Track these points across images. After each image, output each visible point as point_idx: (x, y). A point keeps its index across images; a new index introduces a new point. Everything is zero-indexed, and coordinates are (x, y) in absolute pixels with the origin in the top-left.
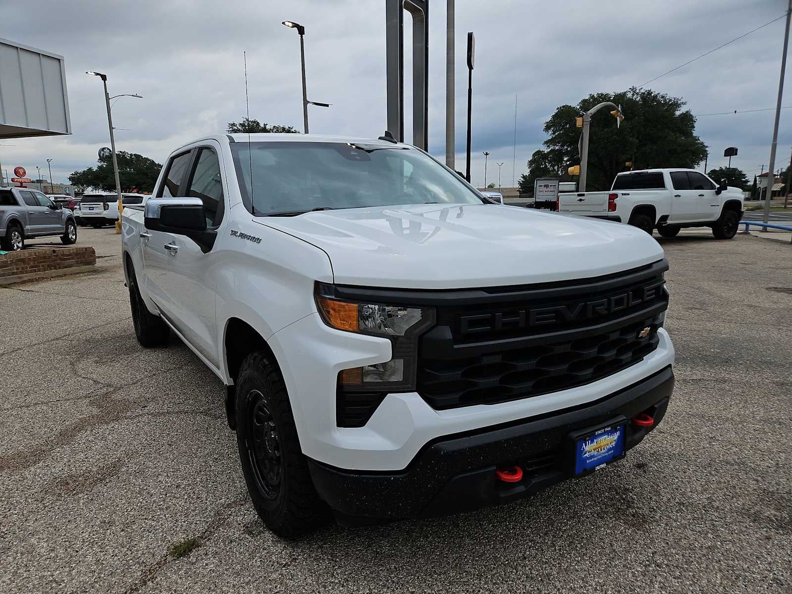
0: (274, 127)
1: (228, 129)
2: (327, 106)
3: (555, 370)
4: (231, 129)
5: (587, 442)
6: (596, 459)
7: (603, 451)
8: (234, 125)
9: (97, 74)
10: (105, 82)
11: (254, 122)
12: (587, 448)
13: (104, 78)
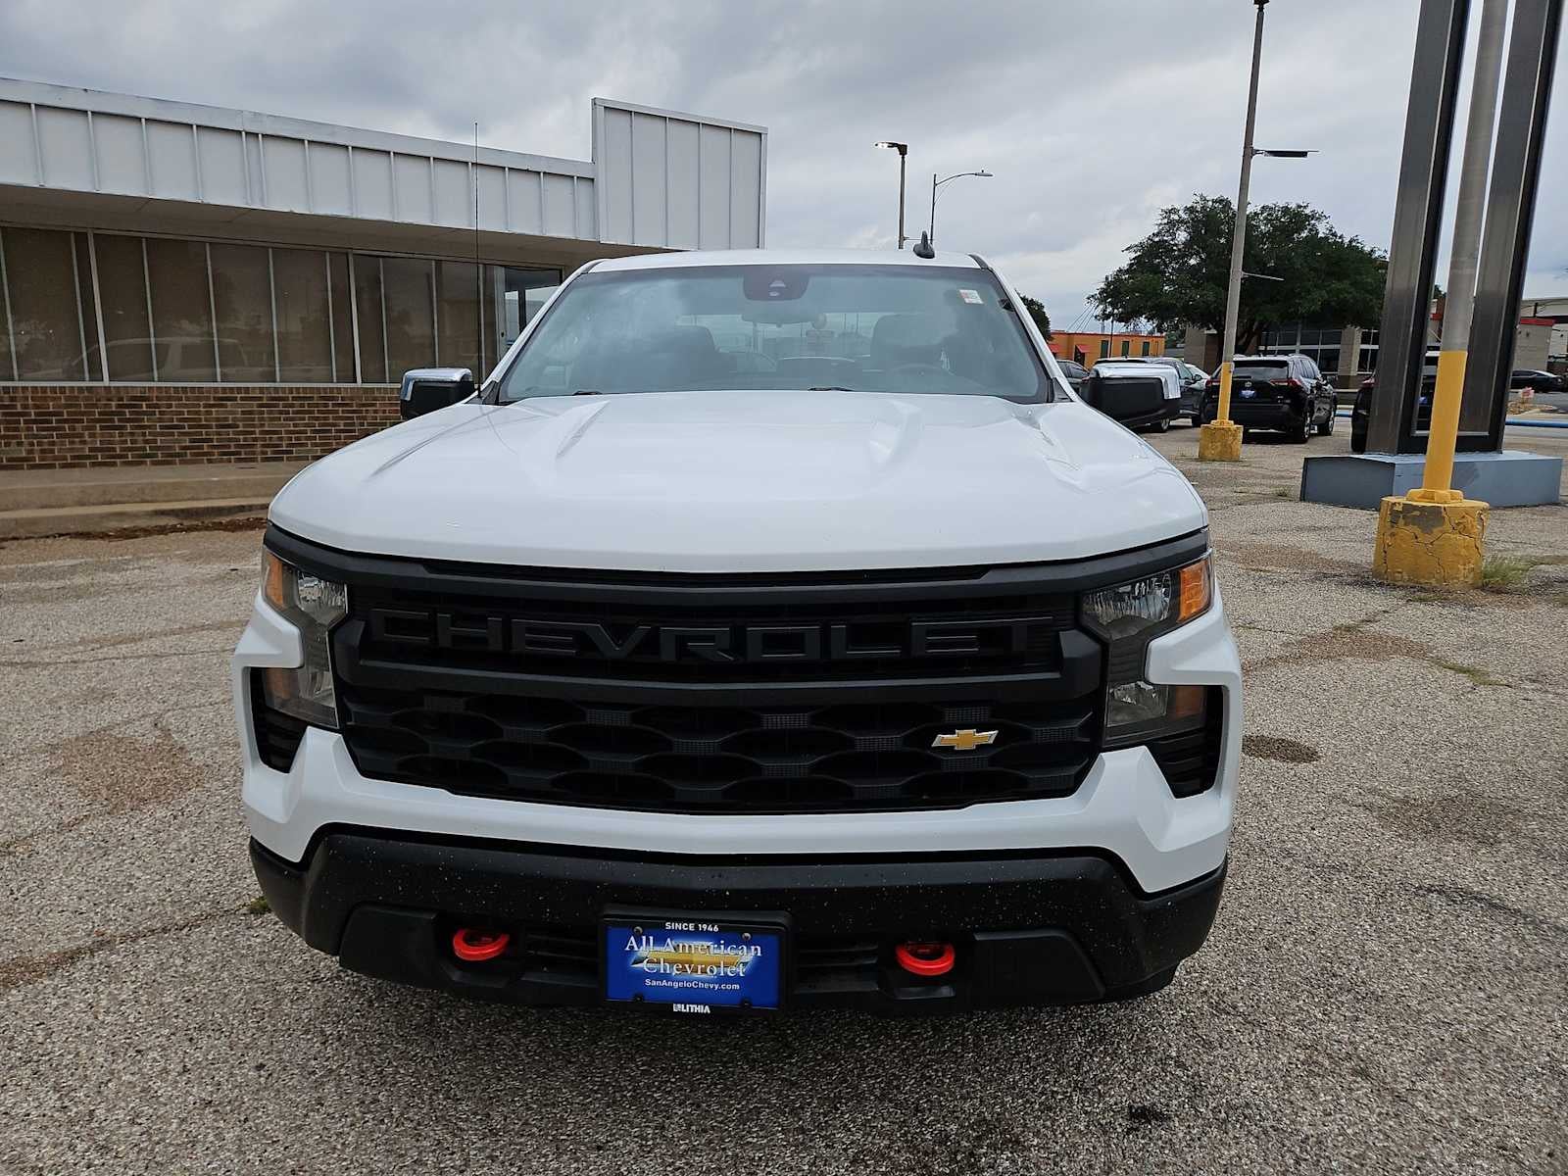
0: (1263, 207)
1: (1160, 221)
2: (1303, 154)
3: (599, 760)
4: (1166, 221)
5: (644, 938)
6: (676, 985)
7: (698, 975)
8: (1173, 211)
9: (893, 145)
10: (903, 158)
11: (1220, 201)
12: (644, 951)
13: (903, 150)
